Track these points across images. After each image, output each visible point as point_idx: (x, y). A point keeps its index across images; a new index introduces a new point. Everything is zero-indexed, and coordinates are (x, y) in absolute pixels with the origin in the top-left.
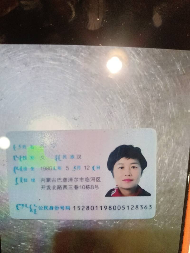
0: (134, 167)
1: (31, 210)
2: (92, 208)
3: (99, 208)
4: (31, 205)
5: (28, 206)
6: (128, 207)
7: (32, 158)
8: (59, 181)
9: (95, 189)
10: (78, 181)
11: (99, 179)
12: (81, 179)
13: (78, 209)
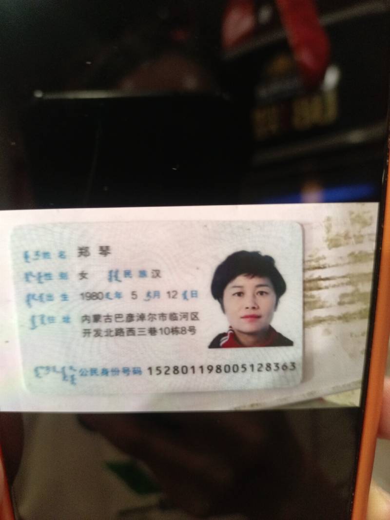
0: (262, 293)
1: (65, 378)
2: (185, 370)
3: (198, 370)
4: (64, 368)
5: (59, 369)
6: (252, 366)
7: (63, 276)
8: (118, 320)
9: (189, 333)
10: (155, 319)
11: (196, 316)
12: (163, 316)
13: (158, 372)
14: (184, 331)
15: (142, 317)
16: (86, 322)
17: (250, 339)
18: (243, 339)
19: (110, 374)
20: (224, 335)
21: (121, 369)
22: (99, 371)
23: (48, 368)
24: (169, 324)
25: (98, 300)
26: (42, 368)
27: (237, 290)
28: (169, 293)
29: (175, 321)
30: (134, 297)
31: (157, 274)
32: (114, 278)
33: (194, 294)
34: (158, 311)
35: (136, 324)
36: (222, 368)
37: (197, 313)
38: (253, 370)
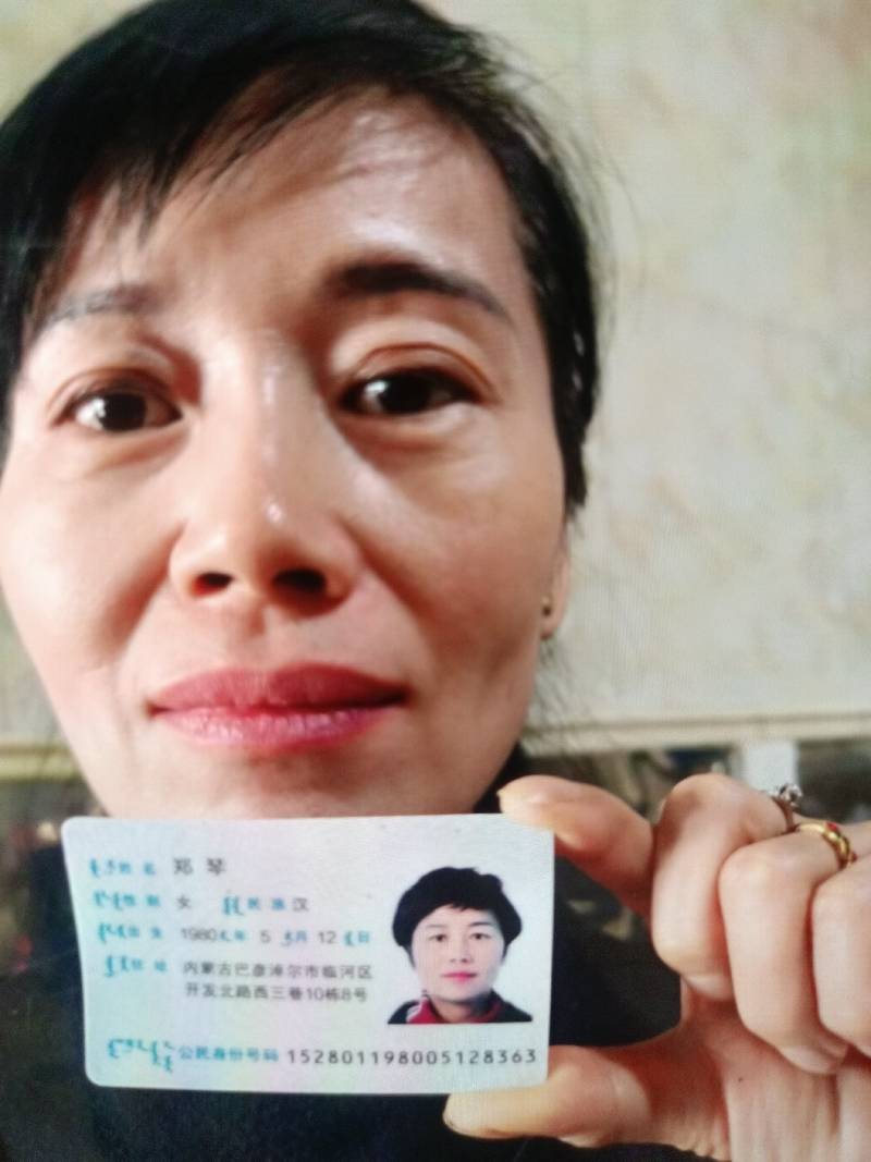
0: (478, 936)
1: (156, 1059)
2: (347, 1058)
3: (368, 1058)
4: (154, 1045)
5: (147, 1045)
6: (460, 1055)
7: (153, 901)
8: (241, 972)
9: (355, 999)
10: (300, 974)
11: (366, 972)
12: (312, 970)
13: (304, 1058)
14: (346, 994)
15: (278, 971)
16: (190, 973)
17: (457, 1012)
18: (444, 1010)
19: (228, 1057)
20: (413, 1004)
21: (245, 1051)
22: (211, 1052)
23: (130, 1043)
24: (324, 983)
25: (208, 941)
26: (120, 1041)
27: (437, 932)
28: (321, 935)
29: (333, 979)
30: (265, 938)
31: (302, 904)
32: (232, 911)
33: (364, 937)
34: (304, 962)
35: (268, 981)
36: (410, 1057)
37: (369, 967)
38: (461, 1061)
